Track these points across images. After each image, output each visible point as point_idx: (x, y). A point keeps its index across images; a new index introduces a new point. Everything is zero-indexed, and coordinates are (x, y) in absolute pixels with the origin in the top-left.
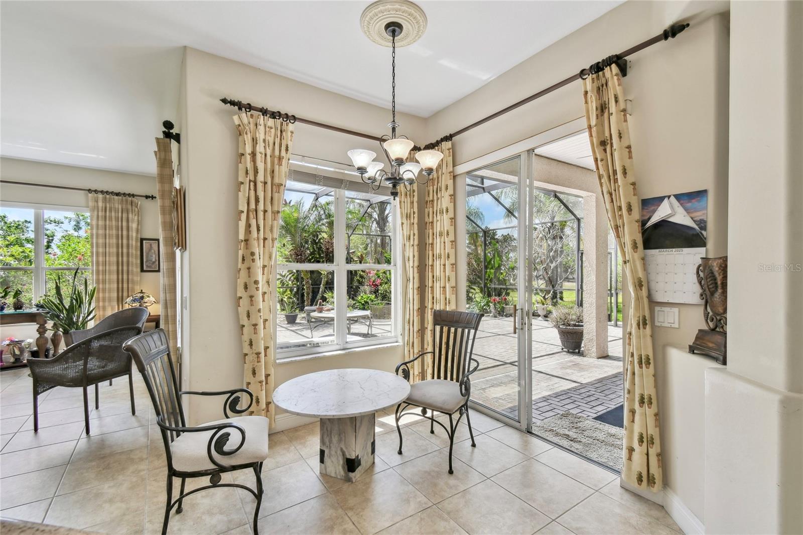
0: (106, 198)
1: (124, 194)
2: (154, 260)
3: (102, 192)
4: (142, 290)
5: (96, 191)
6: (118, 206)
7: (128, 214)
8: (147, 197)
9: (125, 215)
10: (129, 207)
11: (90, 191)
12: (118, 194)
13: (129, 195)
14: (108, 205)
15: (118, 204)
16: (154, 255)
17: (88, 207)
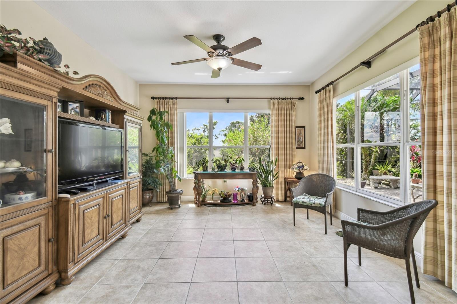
0: (279, 102)
1: (288, 99)
2: (302, 141)
3: (277, 99)
4: (300, 161)
5: (274, 99)
6: (285, 107)
7: (290, 111)
8: (299, 99)
9: (288, 112)
10: (290, 106)
11: (271, 99)
12: (284, 99)
13: (290, 99)
14: (280, 107)
15: (285, 105)
16: (302, 138)
17: (270, 109)
